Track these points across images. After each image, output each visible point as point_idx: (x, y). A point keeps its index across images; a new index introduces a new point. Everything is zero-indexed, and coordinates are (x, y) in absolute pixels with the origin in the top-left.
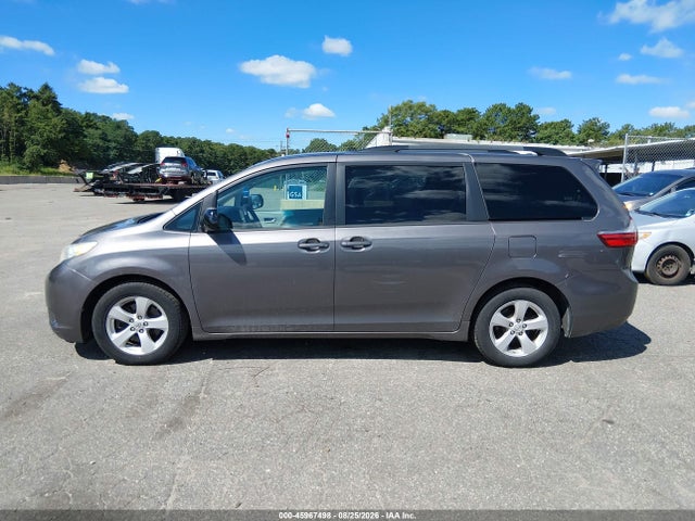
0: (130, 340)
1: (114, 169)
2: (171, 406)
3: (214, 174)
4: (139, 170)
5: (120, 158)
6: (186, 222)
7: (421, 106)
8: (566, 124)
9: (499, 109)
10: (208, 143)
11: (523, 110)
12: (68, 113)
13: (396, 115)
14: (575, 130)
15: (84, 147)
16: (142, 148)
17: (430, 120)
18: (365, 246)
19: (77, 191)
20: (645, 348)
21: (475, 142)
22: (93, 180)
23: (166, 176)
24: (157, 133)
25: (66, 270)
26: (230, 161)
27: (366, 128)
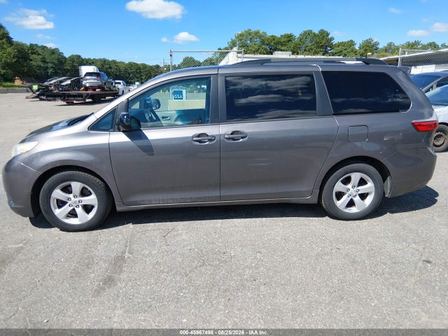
0: (69, 213)
1: (52, 82)
2: (105, 266)
3: (120, 83)
4: (69, 82)
5: (56, 74)
6: (106, 124)
7: (257, 33)
8: (351, 43)
9: (308, 34)
10: (114, 62)
11: (324, 34)
12: (18, 44)
13: (241, 40)
14: (357, 47)
15: (30, 67)
16: (70, 67)
17: (263, 42)
18: (242, 138)
19: (27, 98)
20: (436, 201)
21: (294, 57)
22: (38, 90)
23: (88, 85)
24: (79, 56)
25: (17, 163)
26: (129, 74)
27: (220, 49)
